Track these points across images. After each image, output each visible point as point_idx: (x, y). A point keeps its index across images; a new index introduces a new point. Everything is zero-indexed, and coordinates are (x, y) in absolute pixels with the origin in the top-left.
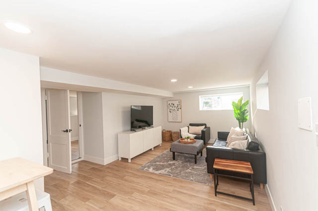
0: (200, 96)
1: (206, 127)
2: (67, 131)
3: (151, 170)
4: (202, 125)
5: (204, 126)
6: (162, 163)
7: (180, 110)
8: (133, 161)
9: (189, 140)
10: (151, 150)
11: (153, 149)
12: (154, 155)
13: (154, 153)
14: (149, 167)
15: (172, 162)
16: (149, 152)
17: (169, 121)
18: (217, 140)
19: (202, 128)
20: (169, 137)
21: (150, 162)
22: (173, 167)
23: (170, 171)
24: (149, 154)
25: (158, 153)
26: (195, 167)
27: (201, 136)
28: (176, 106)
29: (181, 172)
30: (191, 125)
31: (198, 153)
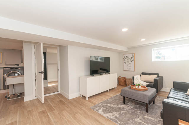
0: (152, 49)
1: (158, 76)
2: (41, 72)
3: (100, 111)
4: (154, 74)
5: (156, 76)
6: (112, 106)
7: (133, 61)
8: (90, 99)
9: (140, 87)
10: (107, 91)
11: (109, 91)
12: (109, 96)
13: (108, 94)
14: (100, 107)
15: (121, 106)
16: (105, 93)
17: (124, 70)
18: (172, 90)
19: (155, 77)
20: (123, 82)
21: (102, 103)
22: (122, 112)
23: (118, 116)
24: (105, 94)
25: (112, 95)
26: (146, 117)
27: (153, 84)
28: (130, 58)
29: (129, 120)
30: (143, 74)
31: (150, 102)
